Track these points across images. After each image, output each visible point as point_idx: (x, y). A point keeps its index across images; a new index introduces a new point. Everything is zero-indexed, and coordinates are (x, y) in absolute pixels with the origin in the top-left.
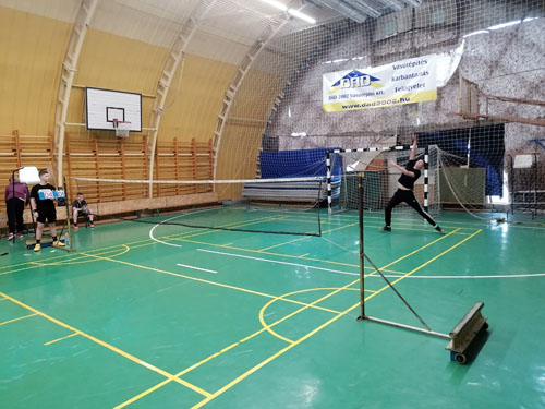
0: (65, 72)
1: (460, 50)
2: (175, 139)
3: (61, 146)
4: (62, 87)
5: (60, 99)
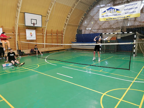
0: (18, 7)
2: (52, 30)
3: (17, 31)
4: (17, 12)
5: (16, 16)
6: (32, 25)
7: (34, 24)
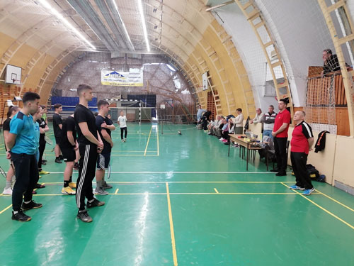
1: (142, 68)
6: (12, 82)
7: (14, 80)
